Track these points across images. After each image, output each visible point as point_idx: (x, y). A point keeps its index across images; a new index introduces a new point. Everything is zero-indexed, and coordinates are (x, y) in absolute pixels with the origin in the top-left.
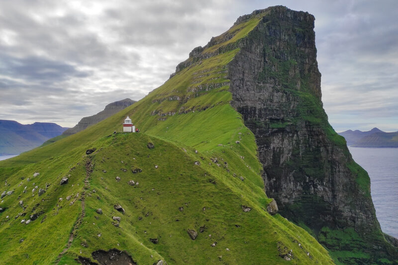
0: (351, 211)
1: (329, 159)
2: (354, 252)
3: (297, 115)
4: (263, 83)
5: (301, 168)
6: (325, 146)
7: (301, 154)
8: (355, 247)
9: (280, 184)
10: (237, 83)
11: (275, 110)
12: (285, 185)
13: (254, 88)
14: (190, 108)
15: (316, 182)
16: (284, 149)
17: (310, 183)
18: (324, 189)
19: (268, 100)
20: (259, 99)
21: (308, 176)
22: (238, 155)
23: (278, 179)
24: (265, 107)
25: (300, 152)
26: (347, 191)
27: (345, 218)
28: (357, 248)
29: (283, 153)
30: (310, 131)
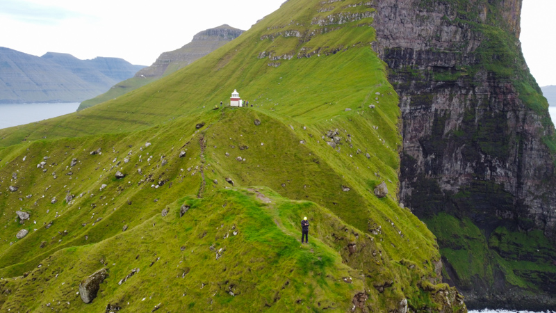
0: (541, 207)
1: (519, 130)
2: (538, 264)
3: (477, 62)
4: (427, 11)
5: (474, 142)
6: (514, 111)
7: (476, 121)
8: (540, 257)
9: (441, 163)
10: (386, 12)
11: (443, 52)
12: (448, 165)
13: (412, 18)
14: (315, 49)
15: (495, 162)
16: (452, 112)
17: (485, 164)
18: (506, 174)
19: (432, 37)
20: (419, 35)
21: (484, 153)
22: (370, 125)
23: (439, 156)
24: (428, 48)
25: (475, 118)
26: (539, 178)
27: (532, 216)
28: (544, 257)
29: (449, 118)
30: (494, 87)
